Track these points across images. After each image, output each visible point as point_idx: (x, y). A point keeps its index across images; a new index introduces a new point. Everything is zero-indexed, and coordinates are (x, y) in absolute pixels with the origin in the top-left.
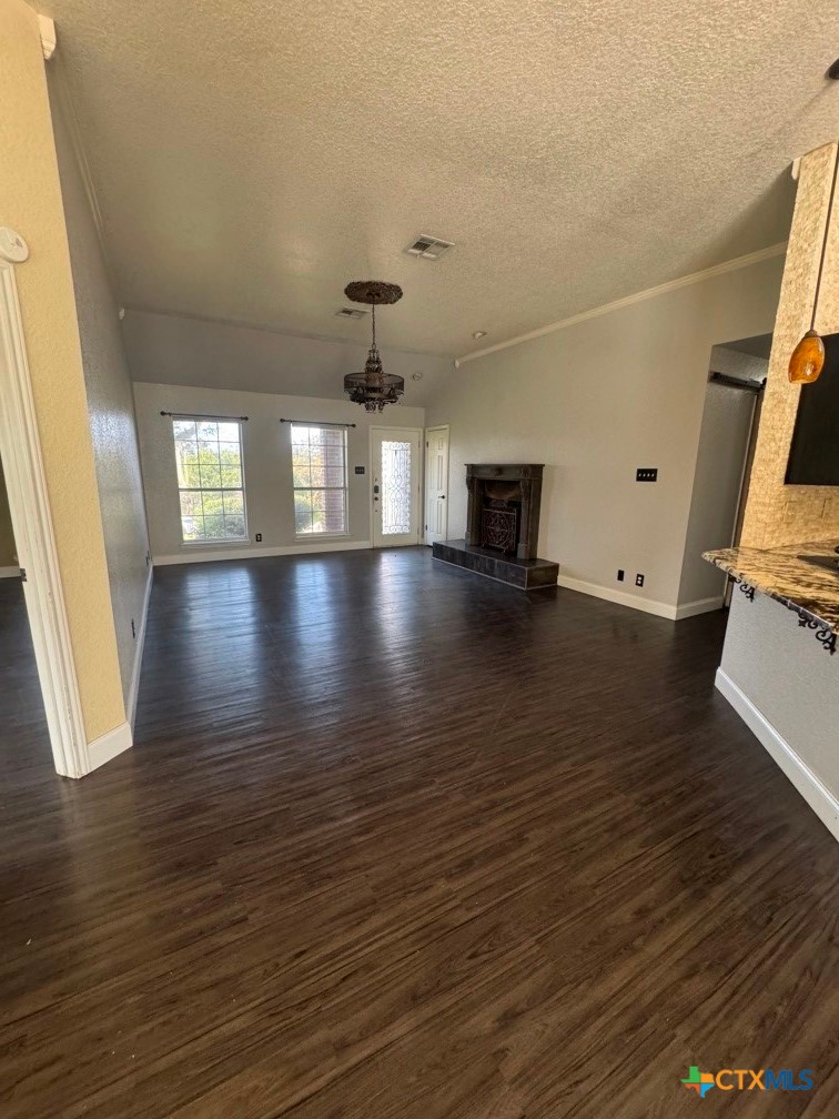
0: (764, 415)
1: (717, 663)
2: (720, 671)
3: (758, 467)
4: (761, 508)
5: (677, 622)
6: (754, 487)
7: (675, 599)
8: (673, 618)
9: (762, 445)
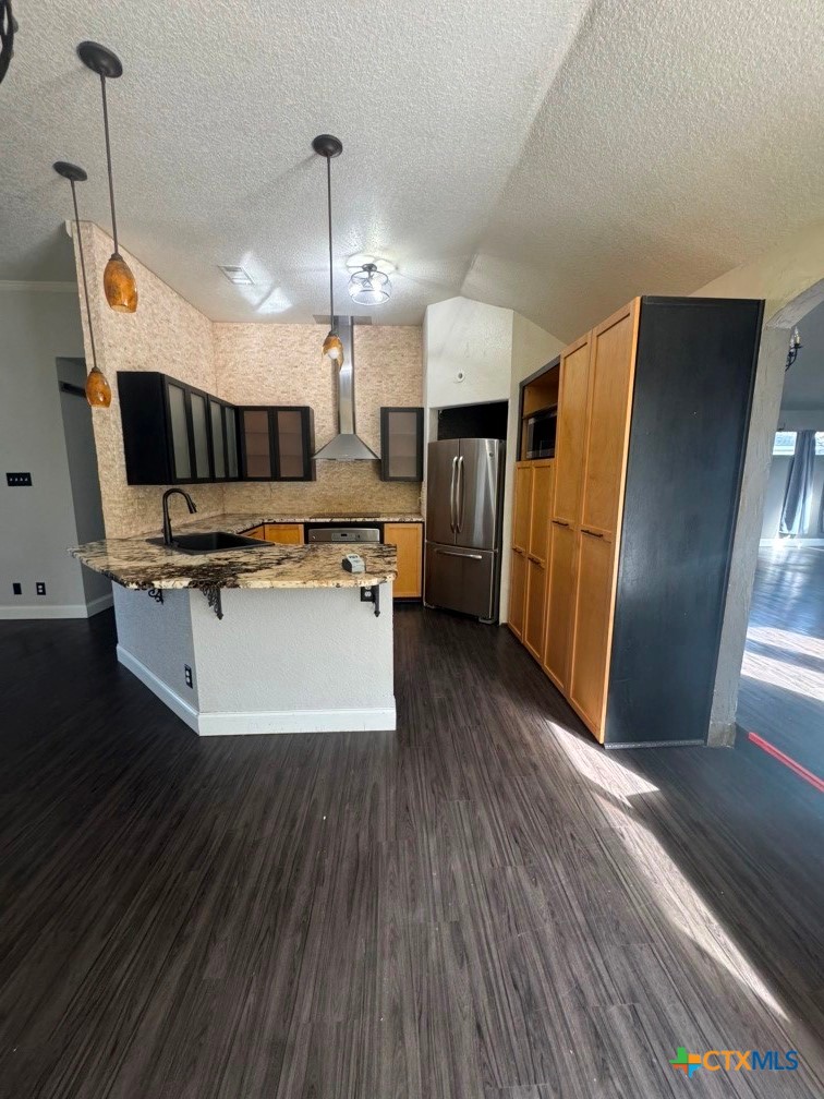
0: (96, 429)
1: (115, 641)
2: (119, 647)
3: (103, 473)
4: (114, 505)
5: (90, 619)
6: (104, 489)
7: (84, 600)
8: (85, 616)
9: (101, 453)
